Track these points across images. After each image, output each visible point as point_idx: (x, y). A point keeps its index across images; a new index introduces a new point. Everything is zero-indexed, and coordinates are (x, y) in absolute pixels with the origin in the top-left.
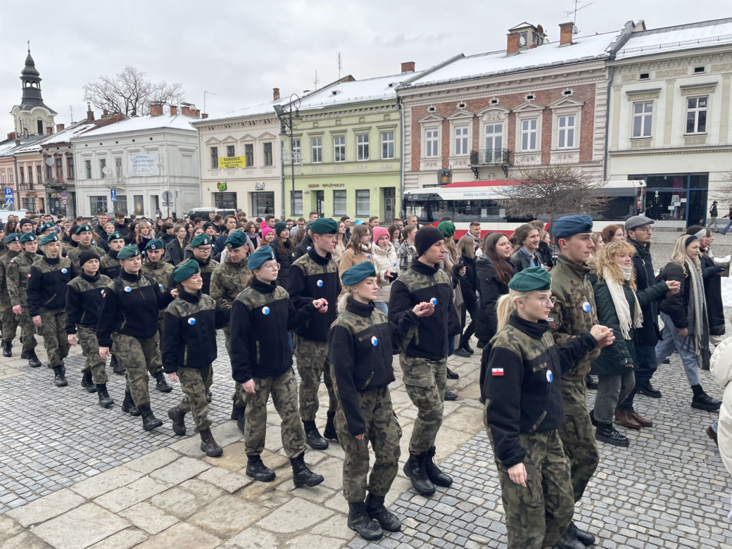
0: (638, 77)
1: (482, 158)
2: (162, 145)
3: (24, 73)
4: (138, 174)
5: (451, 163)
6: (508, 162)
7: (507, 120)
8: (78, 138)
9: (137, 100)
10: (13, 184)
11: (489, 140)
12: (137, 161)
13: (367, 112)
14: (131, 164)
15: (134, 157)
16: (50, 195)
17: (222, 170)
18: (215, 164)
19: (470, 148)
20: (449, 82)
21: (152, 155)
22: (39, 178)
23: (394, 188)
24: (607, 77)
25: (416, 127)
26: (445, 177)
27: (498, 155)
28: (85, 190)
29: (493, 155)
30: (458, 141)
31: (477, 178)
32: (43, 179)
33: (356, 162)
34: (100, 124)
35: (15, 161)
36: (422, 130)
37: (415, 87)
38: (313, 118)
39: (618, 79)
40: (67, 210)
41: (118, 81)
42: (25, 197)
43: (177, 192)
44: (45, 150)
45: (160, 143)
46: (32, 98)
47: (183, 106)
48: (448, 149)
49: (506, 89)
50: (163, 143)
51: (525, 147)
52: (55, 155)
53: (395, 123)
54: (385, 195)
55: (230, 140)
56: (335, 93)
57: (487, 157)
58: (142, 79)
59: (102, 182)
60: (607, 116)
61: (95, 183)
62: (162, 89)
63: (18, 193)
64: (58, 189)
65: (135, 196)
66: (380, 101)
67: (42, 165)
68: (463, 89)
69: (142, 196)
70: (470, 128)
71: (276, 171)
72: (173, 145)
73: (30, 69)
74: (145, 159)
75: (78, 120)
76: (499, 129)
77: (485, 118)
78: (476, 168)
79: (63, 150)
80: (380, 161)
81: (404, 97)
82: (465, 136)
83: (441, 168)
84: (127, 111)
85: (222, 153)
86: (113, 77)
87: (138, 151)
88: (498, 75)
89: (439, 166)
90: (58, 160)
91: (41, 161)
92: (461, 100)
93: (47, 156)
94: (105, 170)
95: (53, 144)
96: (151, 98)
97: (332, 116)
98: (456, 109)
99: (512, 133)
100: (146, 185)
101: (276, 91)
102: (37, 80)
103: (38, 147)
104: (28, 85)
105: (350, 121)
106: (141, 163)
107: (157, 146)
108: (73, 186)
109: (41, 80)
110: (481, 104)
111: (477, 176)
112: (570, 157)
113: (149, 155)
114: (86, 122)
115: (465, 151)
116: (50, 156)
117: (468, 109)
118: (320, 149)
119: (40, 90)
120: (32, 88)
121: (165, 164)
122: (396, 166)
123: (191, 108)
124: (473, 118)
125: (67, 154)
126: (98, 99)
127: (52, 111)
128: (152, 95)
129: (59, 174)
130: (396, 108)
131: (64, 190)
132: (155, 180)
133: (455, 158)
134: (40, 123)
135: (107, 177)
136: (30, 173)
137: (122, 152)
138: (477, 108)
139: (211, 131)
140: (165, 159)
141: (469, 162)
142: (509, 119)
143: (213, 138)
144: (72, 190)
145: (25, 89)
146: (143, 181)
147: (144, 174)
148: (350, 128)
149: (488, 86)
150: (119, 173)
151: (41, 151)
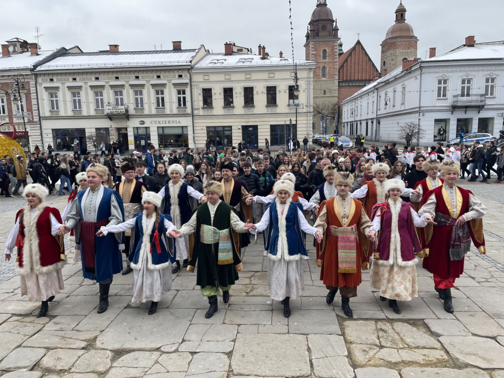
0: (49, 80)
24: (34, 79)
39: (40, 80)
60: (37, 99)
112: (4, 119)
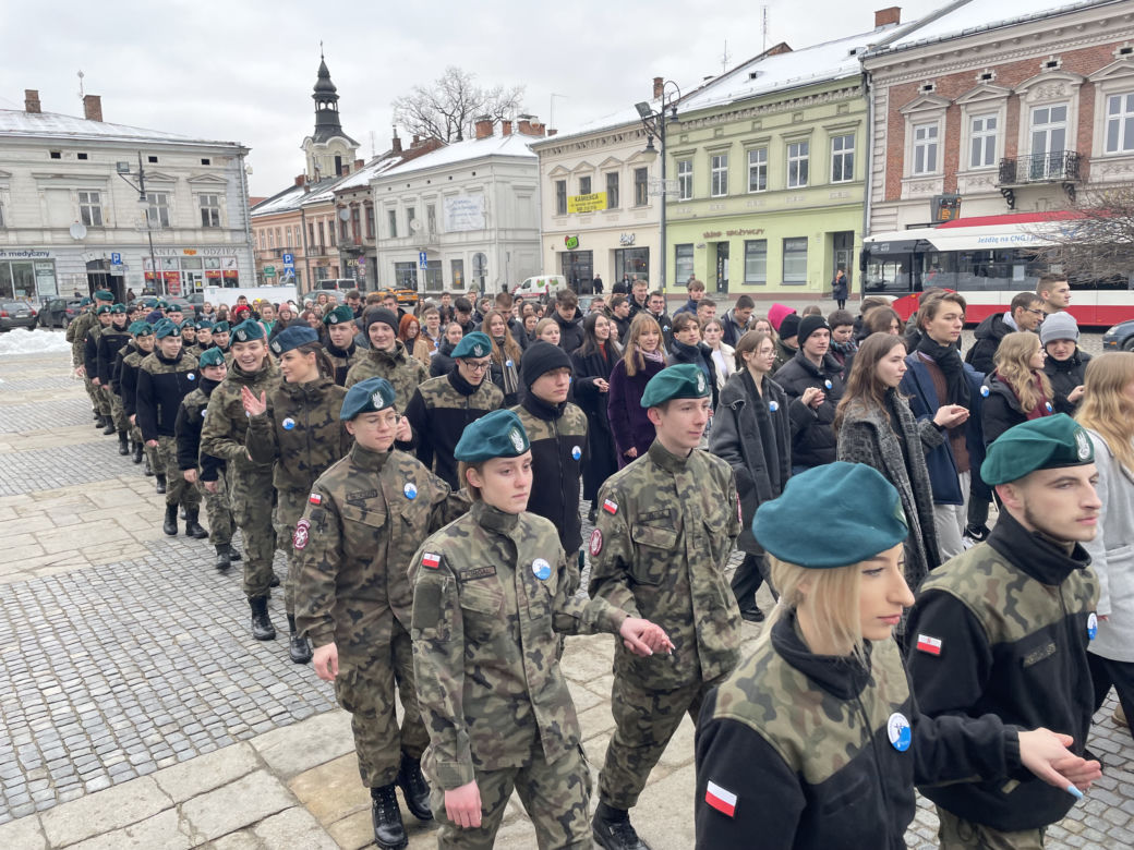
1: (1024, 171)
2: (488, 183)
3: (317, 89)
4: (456, 228)
5: (961, 184)
6: (1077, 176)
7: (1077, 97)
8: (379, 179)
9: (463, 116)
10: (301, 248)
11: (1039, 137)
12: (454, 209)
13: (807, 103)
14: (448, 212)
15: (451, 203)
16: (346, 262)
17: (573, 216)
18: (562, 207)
19: (999, 153)
20: (963, 36)
21: (476, 199)
22: (332, 238)
23: (852, 233)
25: (897, 122)
26: (946, 209)
27: (1056, 163)
28: (390, 253)
29: (1047, 164)
30: (977, 142)
31: (1012, 208)
32: (337, 241)
33: (785, 191)
34: (409, 156)
35: (303, 216)
36: (908, 126)
37: (896, 51)
38: (714, 122)
40: (367, 283)
41: (437, 90)
42: (315, 265)
43: (508, 254)
44: (338, 199)
45: (485, 180)
46: (328, 124)
47: (521, 120)
48: (957, 158)
49: (1076, 39)
50: (490, 179)
51: (1112, 145)
52: (351, 204)
53: (856, 118)
54: (835, 247)
55: (585, 168)
56: (753, 76)
57: (1033, 167)
58: (469, 86)
59: (409, 242)
61: (401, 243)
62: (497, 97)
63: (308, 261)
64: (355, 253)
65: (453, 261)
66: (831, 81)
67: (336, 219)
68: (989, 45)
69: (461, 261)
70: (1001, 118)
71: (653, 213)
72: (503, 182)
73: (325, 83)
74: (465, 205)
75: (381, 152)
76: (1059, 115)
77: (1032, 97)
78: (1010, 190)
79: (361, 196)
80: (828, 186)
81: (875, 71)
82: (992, 132)
83: (940, 193)
84: (449, 134)
85: (573, 189)
86: (431, 85)
87: (456, 193)
88: (1061, 14)
89: (938, 189)
90: (355, 212)
91: (333, 215)
92: (985, 66)
93: (341, 207)
94: (414, 225)
95: (348, 189)
96: (481, 112)
97: (746, 115)
98: (974, 83)
99: (1086, 121)
100: (468, 244)
101: (658, 83)
102: (333, 98)
103: (329, 194)
104: (323, 106)
105: (777, 122)
106: (458, 212)
107: (482, 184)
108: (374, 249)
109: (338, 97)
110: (1027, 69)
111: (1012, 204)
113: (471, 199)
114: (390, 155)
115: (989, 160)
116: (344, 207)
117: (998, 82)
118: (724, 174)
119: (337, 113)
120: (327, 110)
121: (493, 212)
122: (857, 194)
123: (532, 122)
124: (1009, 97)
125: (366, 202)
126: (412, 120)
127: (353, 142)
128: (483, 108)
129: (357, 231)
130: (860, 91)
131: (363, 254)
132: (479, 237)
133: (968, 174)
134: (338, 160)
135: (418, 234)
136: (322, 233)
137: (435, 196)
138: (1014, 80)
139: (558, 156)
140: (493, 204)
141: (996, 180)
142: (1081, 95)
143: (560, 167)
144: (372, 255)
145: (319, 113)
146: (464, 238)
147: (465, 227)
148: (776, 134)
149: (1040, 36)
150: (432, 228)
151: (333, 201)
